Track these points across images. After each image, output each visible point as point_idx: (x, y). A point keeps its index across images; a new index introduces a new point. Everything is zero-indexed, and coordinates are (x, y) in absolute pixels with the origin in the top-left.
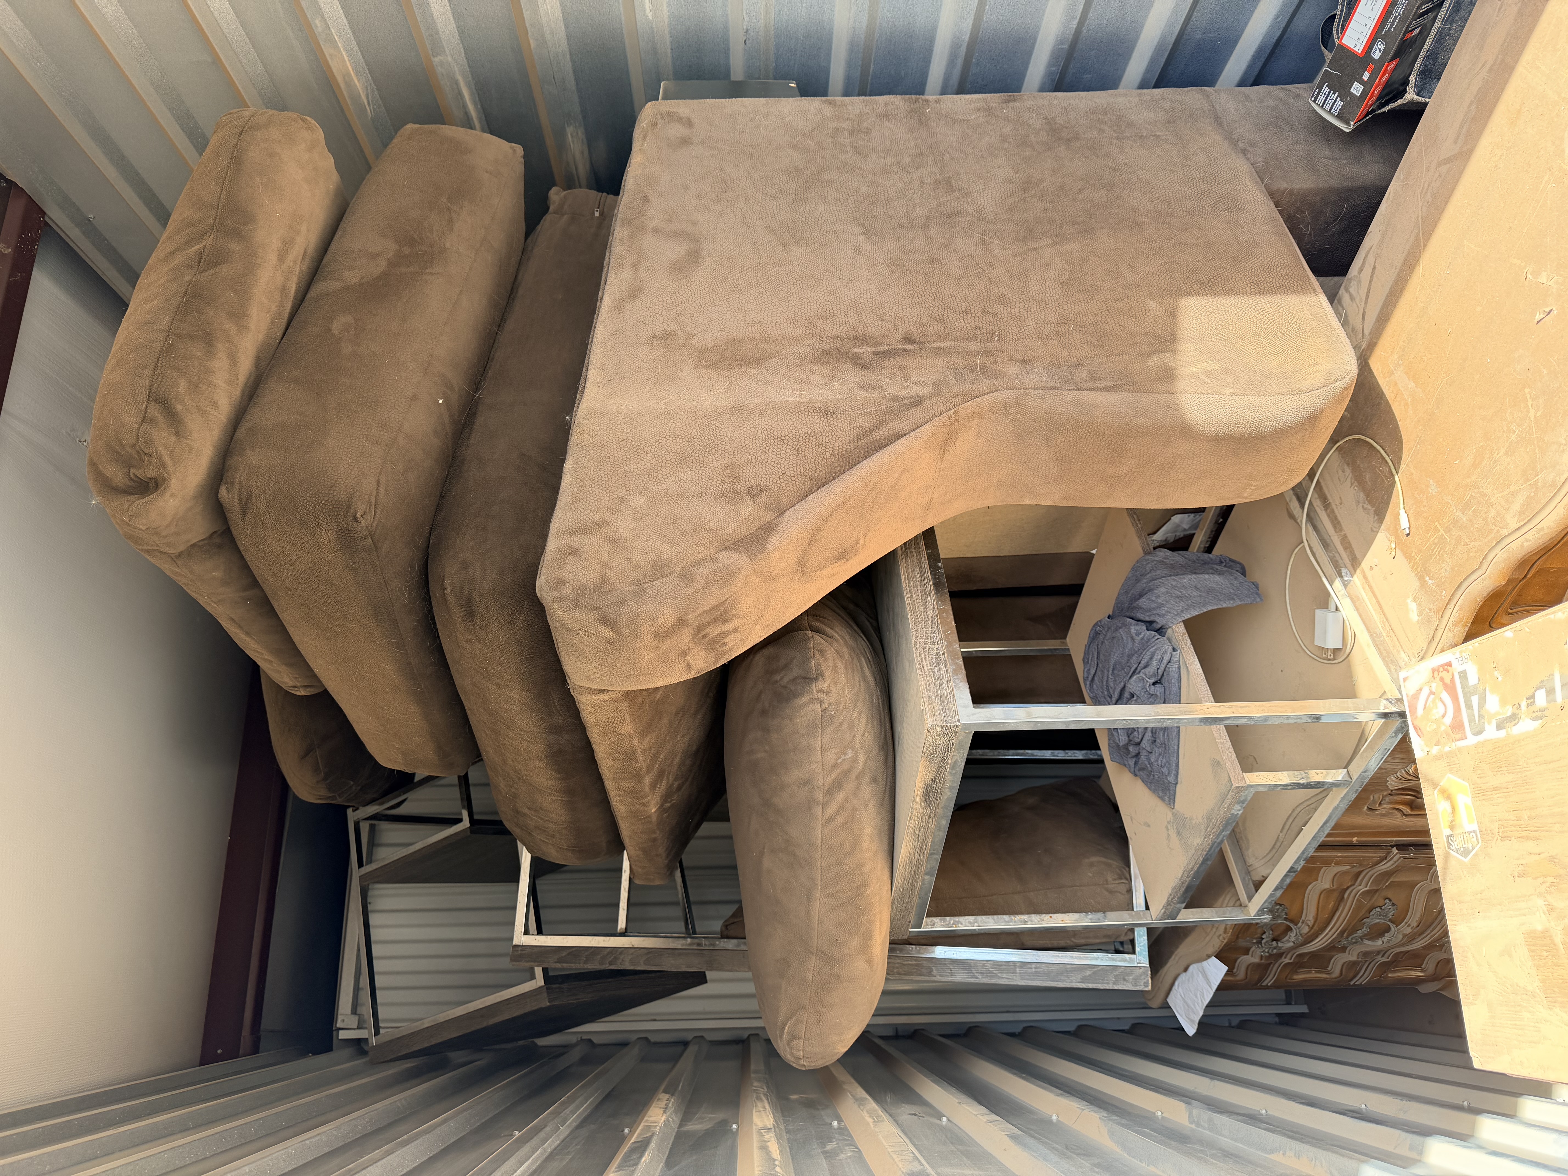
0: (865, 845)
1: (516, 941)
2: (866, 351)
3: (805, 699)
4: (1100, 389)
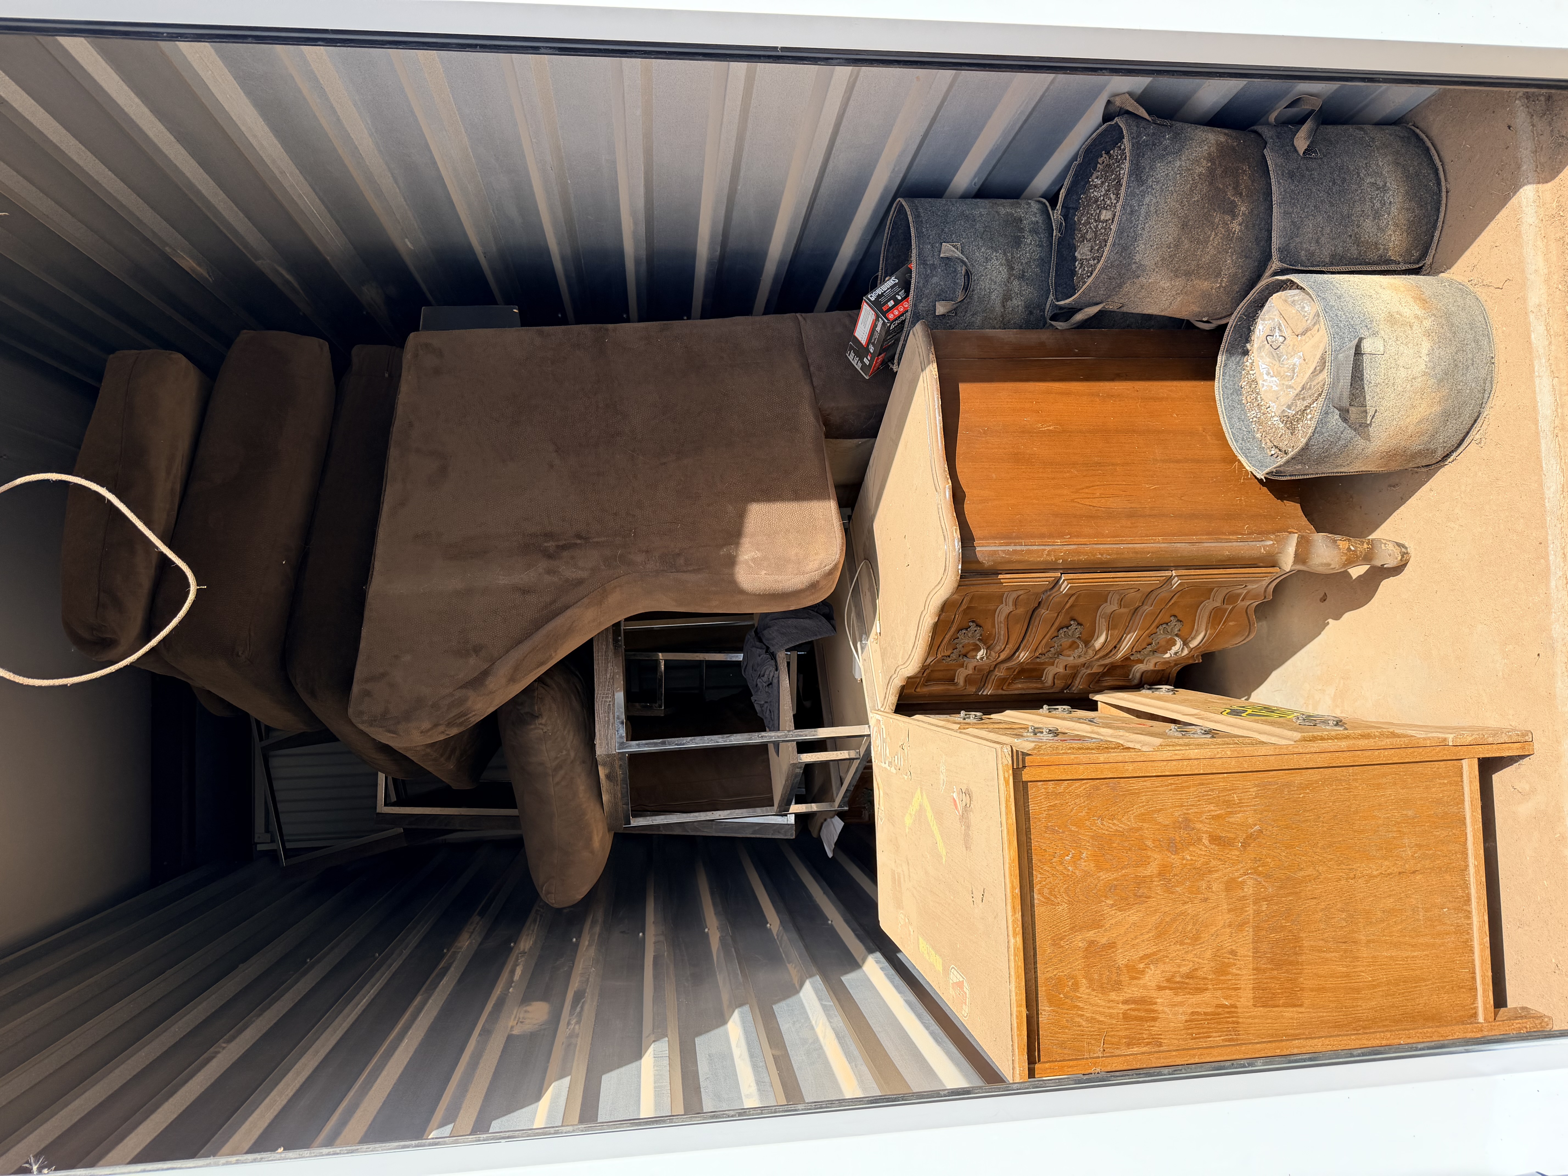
0: (581, 795)
1: (378, 811)
2: (550, 545)
3: (533, 727)
4: (690, 571)
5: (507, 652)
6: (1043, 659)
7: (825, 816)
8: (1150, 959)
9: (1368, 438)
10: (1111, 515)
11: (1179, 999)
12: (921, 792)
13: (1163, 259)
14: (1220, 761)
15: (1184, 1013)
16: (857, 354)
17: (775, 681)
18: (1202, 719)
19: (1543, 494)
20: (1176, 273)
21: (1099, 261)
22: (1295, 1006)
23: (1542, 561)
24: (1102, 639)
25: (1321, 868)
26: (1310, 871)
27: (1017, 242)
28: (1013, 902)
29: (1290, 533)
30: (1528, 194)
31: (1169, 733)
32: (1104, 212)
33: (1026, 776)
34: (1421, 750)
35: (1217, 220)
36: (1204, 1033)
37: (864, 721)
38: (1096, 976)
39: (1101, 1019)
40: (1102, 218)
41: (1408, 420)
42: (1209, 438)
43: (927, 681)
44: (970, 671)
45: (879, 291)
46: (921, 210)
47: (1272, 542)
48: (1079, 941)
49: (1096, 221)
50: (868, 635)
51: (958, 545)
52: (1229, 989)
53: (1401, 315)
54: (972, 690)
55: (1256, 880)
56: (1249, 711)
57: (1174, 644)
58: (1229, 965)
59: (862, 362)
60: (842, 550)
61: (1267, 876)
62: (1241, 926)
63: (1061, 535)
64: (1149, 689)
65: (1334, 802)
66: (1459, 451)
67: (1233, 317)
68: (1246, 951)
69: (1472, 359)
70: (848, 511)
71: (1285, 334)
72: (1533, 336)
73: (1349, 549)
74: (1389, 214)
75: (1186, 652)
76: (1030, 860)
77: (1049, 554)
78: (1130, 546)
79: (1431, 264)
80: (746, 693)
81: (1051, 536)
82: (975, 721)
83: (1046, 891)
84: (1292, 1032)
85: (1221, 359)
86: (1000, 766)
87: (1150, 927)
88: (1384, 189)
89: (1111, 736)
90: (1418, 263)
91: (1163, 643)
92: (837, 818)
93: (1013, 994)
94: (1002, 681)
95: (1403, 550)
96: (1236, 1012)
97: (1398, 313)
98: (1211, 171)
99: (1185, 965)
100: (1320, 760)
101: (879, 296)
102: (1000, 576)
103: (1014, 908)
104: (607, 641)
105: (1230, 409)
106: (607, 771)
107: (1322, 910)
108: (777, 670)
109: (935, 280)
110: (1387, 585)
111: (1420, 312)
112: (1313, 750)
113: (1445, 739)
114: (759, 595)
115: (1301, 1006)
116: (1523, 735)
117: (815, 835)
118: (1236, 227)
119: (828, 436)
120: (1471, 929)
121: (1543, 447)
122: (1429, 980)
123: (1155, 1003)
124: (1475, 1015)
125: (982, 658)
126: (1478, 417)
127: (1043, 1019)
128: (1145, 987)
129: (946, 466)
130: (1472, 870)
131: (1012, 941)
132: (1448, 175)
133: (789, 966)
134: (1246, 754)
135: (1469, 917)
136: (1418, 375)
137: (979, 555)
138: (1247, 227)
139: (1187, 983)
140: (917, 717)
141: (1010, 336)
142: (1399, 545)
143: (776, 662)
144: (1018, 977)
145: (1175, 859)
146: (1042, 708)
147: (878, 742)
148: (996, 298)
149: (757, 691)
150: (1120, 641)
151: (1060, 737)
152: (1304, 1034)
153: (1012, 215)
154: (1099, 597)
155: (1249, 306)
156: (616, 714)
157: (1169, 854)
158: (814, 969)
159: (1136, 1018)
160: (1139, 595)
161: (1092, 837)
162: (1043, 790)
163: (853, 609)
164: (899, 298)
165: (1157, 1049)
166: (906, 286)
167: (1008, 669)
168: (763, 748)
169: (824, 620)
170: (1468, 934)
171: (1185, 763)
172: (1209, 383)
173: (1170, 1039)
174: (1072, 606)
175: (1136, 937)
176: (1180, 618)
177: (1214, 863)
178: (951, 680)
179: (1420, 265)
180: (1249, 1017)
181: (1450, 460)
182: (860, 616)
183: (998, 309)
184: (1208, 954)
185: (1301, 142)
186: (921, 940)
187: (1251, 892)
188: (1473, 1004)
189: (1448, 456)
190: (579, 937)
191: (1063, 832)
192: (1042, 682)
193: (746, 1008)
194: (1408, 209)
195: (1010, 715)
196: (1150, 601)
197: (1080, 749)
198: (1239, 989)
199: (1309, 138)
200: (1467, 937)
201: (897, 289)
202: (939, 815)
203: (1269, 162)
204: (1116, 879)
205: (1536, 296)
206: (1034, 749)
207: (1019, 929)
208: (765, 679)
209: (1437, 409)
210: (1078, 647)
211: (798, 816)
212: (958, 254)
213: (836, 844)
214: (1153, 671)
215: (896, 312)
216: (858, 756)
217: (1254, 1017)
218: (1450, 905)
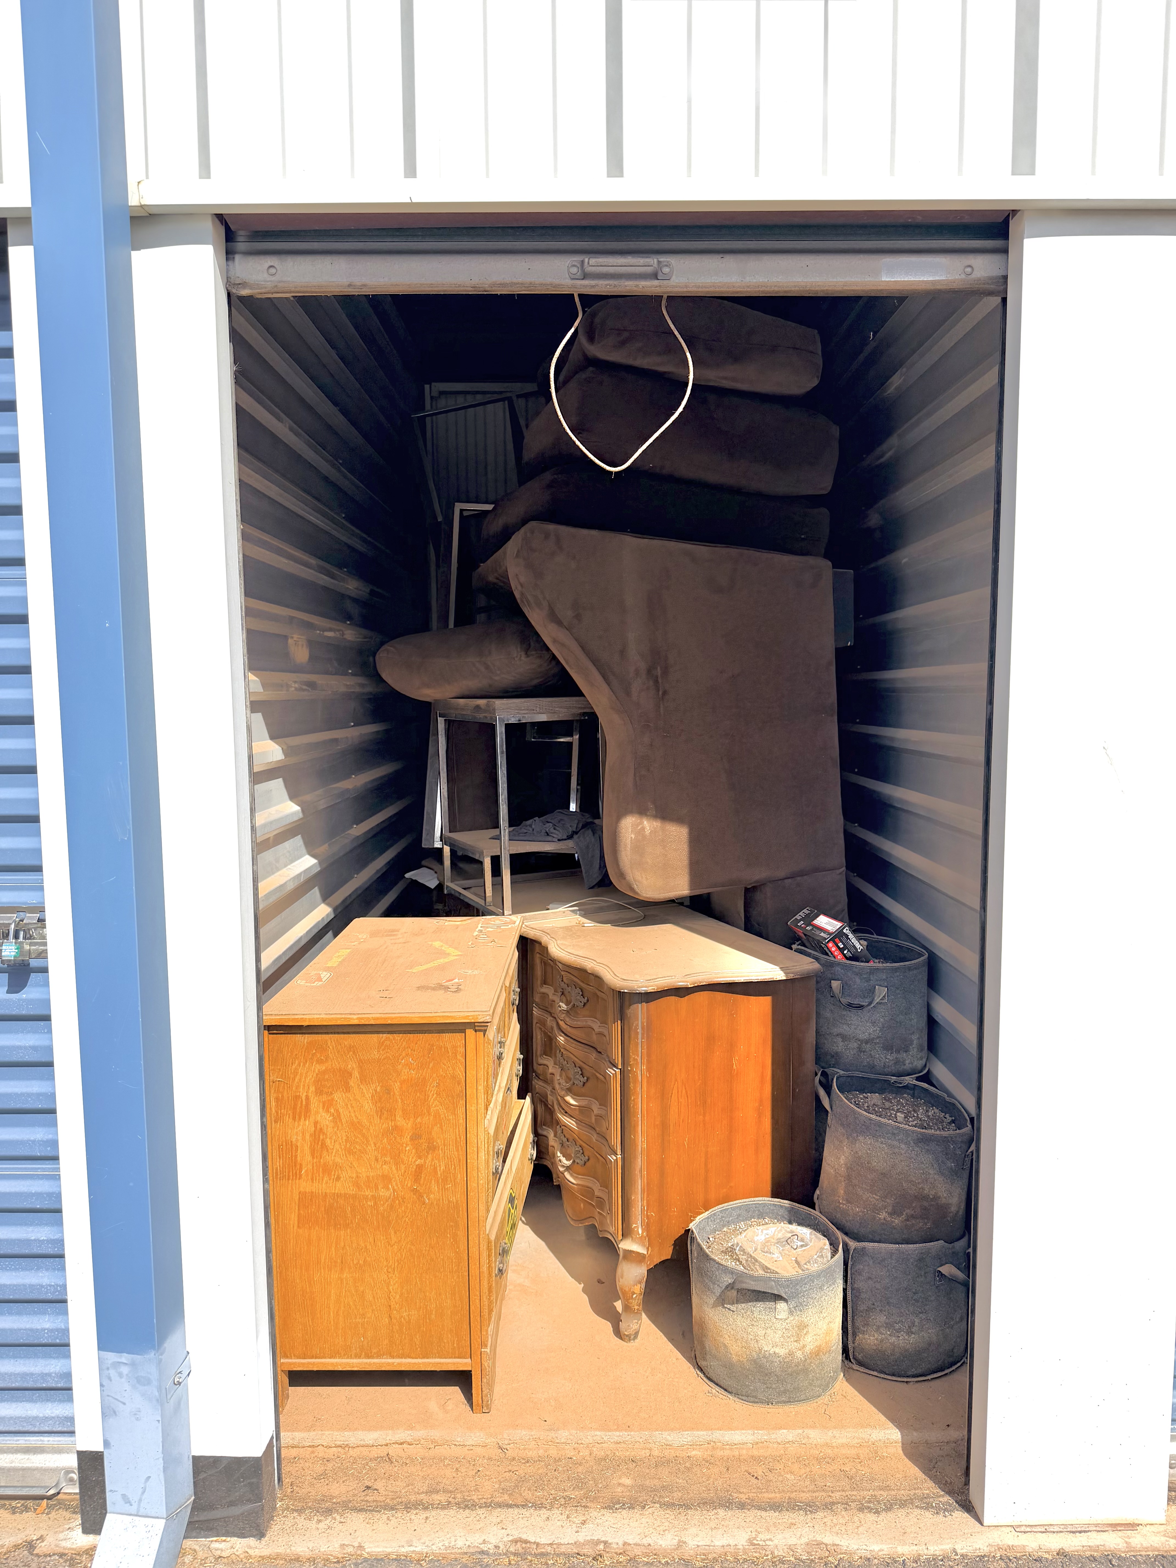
0: (464, 682)
1: (457, 504)
2: (659, 671)
3: (519, 650)
4: (635, 779)
5: (576, 640)
6: (558, 1055)
7: (440, 873)
8: (337, 1118)
9: (715, 1306)
10: (665, 1109)
11: (307, 1137)
12: (458, 955)
13: (859, 1158)
14: (475, 1175)
15: (297, 1140)
16: (807, 915)
17: (550, 838)
18: (508, 1173)
19: (665, 1430)
20: (849, 1168)
21: (865, 1110)
22: (298, 1223)
23: (616, 1427)
24: (572, 1102)
25: (396, 1247)
26: (394, 1239)
27: (888, 1048)
28: (382, 1018)
29: (648, 1249)
30: (895, 1434)
31: (498, 1143)
32: (903, 1116)
33: (470, 1032)
34: (479, 1327)
35: (888, 1200)
36: (283, 1154)
37: (515, 911)
38: (327, 1077)
39: (296, 1080)
40: (898, 1114)
41: (727, 1337)
42: (725, 1190)
43: (545, 964)
44: (551, 997)
45: (851, 936)
46: (915, 972)
47: (640, 1232)
48: (352, 1065)
49: (897, 1110)
50: (585, 915)
51: (643, 990)
52: (313, 1175)
53: (806, 1334)
54: (537, 998)
55: (390, 1198)
56: (512, 1211)
57: (567, 1160)
58: (329, 1175)
59: (801, 920)
60: (650, 898)
61: (392, 1207)
62: (357, 1185)
63: (649, 1070)
64: (534, 1141)
65: (443, 1260)
66: (705, 1379)
67: (819, 1214)
68: (339, 1187)
69: (771, 1388)
70: (687, 903)
71: (798, 1250)
72: (784, 1431)
73: (634, 1293)
74: (890, 1335)
75: (561, 1169)
76: (410, 1032)
77: (635, 1060)
78: (640, 1122)
79: (852, 1369)
80: (541, 812)
81: (649, 1062)
82: (511, 999)
83: (388, 1043)
84: (281, 1219)
85: (786, 1203)
86: (477, 1013)
87: (359, 1118)
88: (909, 1332)
89: (496, 1100)
90: (854, 1358)
91: (568, 1152)
92: (438, 882)
93: (318, 1016)
94: (543, 1023)
95: (632, 1337)
96: (296, 1179)
97: (808, 1332)
98: (925, 1198)
99: (331, 1142)
100: (474, 1250)
101: (847, 936)
102: (619, 1022)
103: (378, 1019)
104: (584, 708)
105: (747, 1208)
106: (483, 707)
107: (366, 1246)
108: (559, 840)
109: (858, 980)
110: (607, 1326)
111: (808, 1349)
112: (481, 1246)
113: (486, 1346)
114: (616, 832)
115: (298, 1227)
116: (487, 1406)
117: (424, 863)
118: (883, 1215)
119: (747, 890)
120: (348, 1358)
121: (702, 1433)
122: (312, 1323)
123: (305, 1120)
124: (286, 1357)
125: (560, 1006)
126: (729, 1392)
127: (298, 1037)
128: (317, 1112)
129: (704, 984)
130: (390, 1361)
131: (355, 1017)
132: (919, 1384)
133: (327, 845)
134: (481, 1195)
135: (358, 1356)
136: (760, 1344)
137: (635, 1005)
138: (883, 1224)
139: (318, 1144)
140: (517, 953)
141: (810, 1038)
142: (636, 1334)
143: (565, 840)
144: (330, 1020)
145: (407, 1139)
146: (521, 1054)
147: (498, 922)
148: (844, 1029)
149: (543, 822)
150: (571, 1116)
151: (496, 1061)
152: (278, 1228)
153: (912, 1044)
154: (604, 1100)
155: (825, 1225)
156: (526, 715)
157: (410, 1134)
158: (324, 866)
159: (295, 1105)
160: (604, 1129)
161: (424, 1078)
162: (459, 1044)
163: (606, 904)
164: (845, 952)
165: (273, 1119)
166: (855, 958)
167: (552, 1028)
168: (496, 825)
169: (598, 880)
170: (344, 1355)
171: (475, 1149)
172: (769, 1193)
173: (280, 1129)
174: (597, 1078)
175: (352, 1107)
176: (587, 1163)
177: (403, 1167)
178: (545, 982)
179: (852, 1360)
180: (292, 1188)
181: (699, 1372)
182: (601, 910)
183: (835, 1031)
184: (338, 1160)
185: (948, 1269)
186: (348, 951)
187: (381, 1194)
188: (294, 1355)
189: (701, 1370)
190: (352, 674)
191: (429, 1057)
192: (541, 1055)
193: (301, 815)
194: (894, 1350)
195: (515, 1028)
196: (599, 1139)
197: (488, 1073)
198: (313, 1182)
199: (951, 1275)
200: (342, 1354)
201: (853, 950)
202: (442, 968)
203: (932, 1244)
204: (394, 1094)
205: (815, 1436)
206: (489, 1039)
207: (363, 1022)
208: (552, 830)
209: (735, 1359)
210: (567, 1083)
211: (440, 850)
212: (877, 1000)
213: (416, 881)
214: (548, 1145)
215: (833, 949)
216: (487, 904)
217: (292, 1192)
218: (365, 1343)
